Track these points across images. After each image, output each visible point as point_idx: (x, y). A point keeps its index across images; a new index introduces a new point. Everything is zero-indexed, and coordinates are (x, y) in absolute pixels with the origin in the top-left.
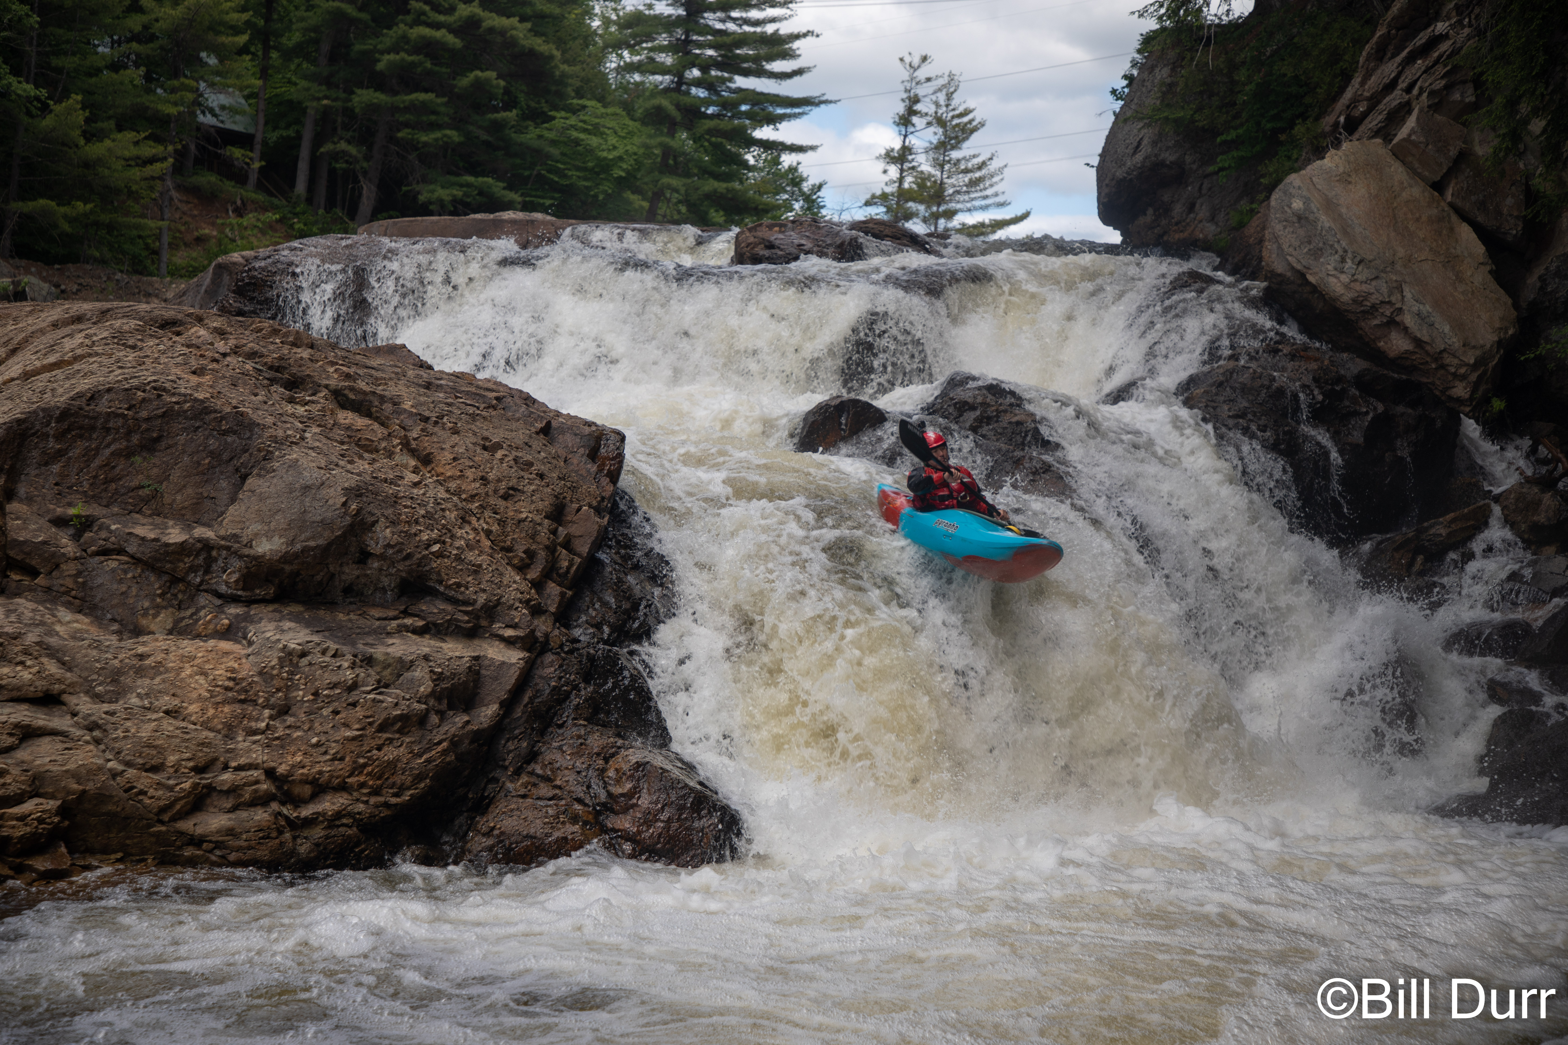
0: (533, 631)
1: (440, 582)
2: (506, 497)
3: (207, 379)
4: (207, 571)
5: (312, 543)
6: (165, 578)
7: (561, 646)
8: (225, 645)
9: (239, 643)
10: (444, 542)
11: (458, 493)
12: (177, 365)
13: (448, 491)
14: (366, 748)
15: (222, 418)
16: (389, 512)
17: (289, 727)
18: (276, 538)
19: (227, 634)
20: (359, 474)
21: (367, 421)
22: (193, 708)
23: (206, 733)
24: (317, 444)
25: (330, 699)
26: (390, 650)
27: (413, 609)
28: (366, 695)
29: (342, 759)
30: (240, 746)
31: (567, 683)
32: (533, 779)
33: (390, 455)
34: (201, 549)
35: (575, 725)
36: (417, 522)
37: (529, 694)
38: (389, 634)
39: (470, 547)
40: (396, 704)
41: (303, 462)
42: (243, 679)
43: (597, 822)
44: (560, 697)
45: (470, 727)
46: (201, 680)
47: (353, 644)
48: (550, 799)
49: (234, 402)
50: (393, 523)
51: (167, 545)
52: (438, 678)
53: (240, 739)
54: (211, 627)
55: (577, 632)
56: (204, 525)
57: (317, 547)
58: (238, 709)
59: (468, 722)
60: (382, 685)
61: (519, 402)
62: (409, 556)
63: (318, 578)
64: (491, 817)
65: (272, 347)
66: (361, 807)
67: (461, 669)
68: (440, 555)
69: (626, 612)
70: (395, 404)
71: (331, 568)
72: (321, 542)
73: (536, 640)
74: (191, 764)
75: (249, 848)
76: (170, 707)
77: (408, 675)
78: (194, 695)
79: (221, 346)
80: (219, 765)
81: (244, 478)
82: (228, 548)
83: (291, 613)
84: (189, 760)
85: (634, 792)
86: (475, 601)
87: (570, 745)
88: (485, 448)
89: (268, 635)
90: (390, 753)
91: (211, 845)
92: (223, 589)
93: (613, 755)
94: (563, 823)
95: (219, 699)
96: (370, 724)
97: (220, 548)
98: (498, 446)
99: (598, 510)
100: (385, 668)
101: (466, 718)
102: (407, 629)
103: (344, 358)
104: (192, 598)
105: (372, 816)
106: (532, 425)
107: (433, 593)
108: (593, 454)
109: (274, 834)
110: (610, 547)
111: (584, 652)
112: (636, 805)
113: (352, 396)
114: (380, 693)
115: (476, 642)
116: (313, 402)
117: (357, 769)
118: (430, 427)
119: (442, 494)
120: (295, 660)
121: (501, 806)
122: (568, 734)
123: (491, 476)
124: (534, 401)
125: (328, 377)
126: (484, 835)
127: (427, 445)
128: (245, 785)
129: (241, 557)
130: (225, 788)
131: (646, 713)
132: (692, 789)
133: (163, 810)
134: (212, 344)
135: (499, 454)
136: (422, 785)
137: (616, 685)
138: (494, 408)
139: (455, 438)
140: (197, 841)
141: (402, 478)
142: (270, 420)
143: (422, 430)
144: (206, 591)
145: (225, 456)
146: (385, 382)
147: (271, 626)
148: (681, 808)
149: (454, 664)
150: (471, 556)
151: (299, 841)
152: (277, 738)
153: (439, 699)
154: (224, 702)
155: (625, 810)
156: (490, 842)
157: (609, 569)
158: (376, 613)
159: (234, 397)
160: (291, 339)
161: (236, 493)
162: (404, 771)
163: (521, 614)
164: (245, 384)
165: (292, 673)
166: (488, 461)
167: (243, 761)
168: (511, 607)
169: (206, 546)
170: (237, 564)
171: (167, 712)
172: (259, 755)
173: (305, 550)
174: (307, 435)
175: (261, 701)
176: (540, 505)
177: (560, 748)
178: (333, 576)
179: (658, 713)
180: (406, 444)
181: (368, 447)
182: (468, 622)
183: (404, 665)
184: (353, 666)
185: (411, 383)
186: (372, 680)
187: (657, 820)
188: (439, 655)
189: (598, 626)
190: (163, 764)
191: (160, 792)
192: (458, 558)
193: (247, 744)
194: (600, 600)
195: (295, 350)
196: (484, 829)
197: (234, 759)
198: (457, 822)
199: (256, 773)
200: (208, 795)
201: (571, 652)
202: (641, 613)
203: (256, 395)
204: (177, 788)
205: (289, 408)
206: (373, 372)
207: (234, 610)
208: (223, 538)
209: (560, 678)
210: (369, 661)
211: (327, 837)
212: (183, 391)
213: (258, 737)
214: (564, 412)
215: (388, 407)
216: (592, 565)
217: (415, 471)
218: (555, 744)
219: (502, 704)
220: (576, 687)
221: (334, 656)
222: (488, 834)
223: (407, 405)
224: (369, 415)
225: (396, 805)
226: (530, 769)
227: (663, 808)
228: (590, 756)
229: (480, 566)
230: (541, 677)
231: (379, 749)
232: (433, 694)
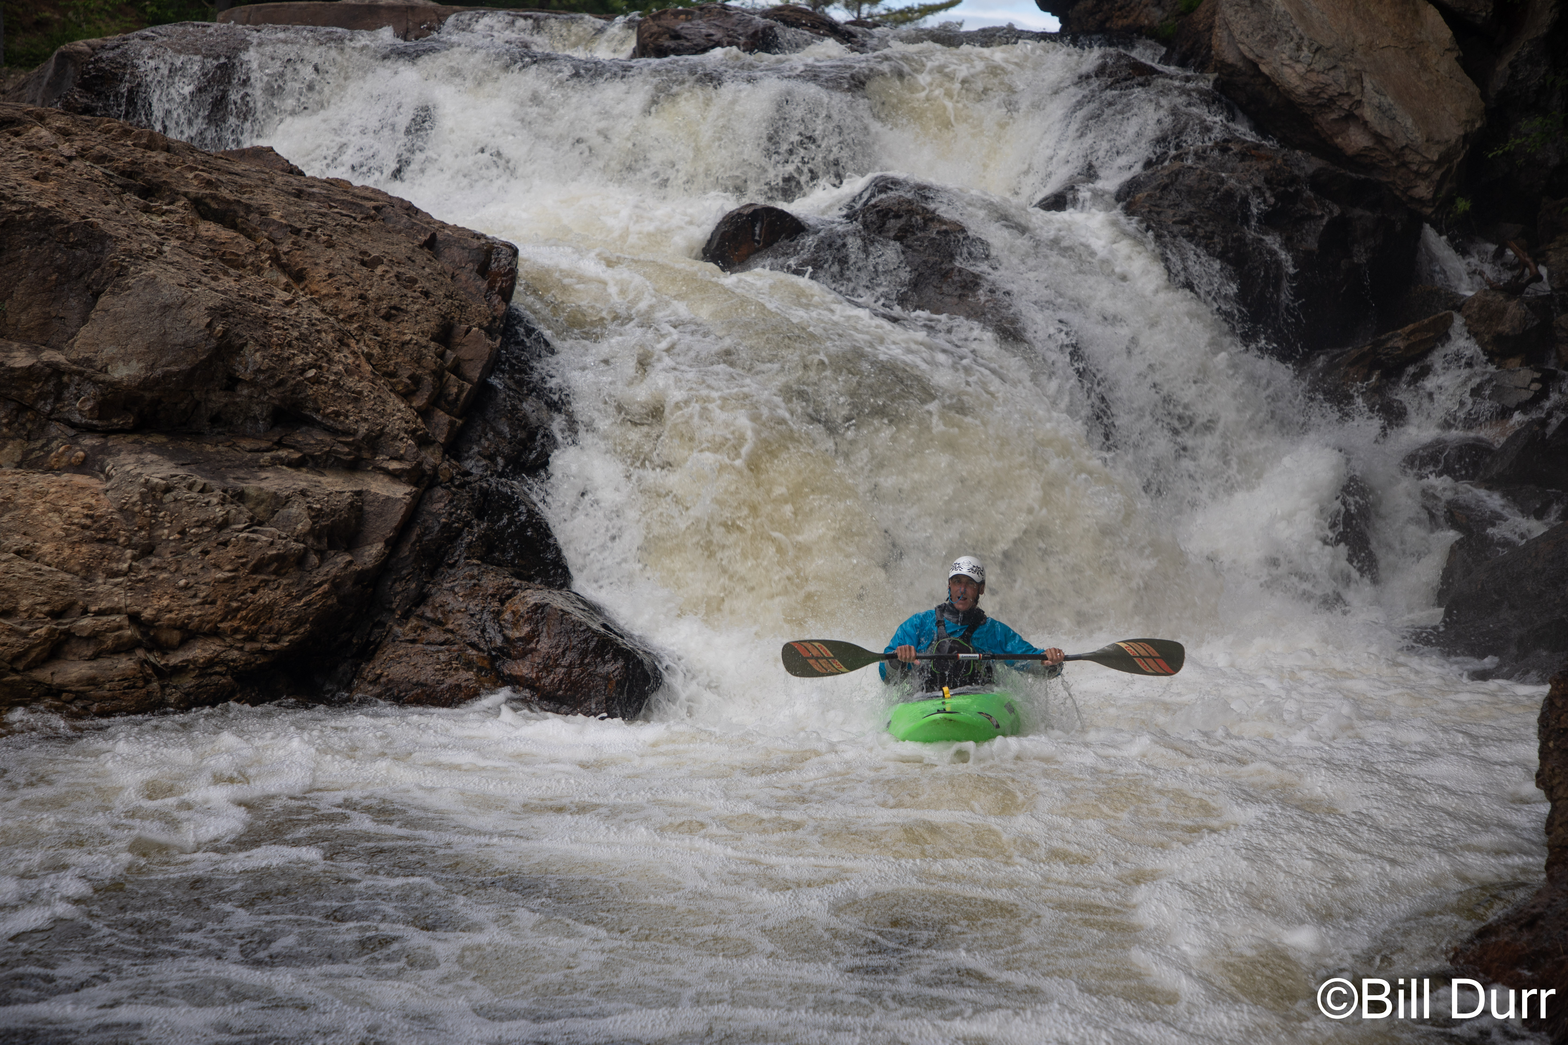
0: (420, 464)
1: (317, 411)
2: (387, 317)
3: (51, 185)
4: (59, 398)
5: (174, 368)
6: (12, 405)
7: (452, 480)
8: (80, 480)
9: (97, 477)
10: (320, 367)
11: (334, 312)
12: (17, 169)
13: (323, 311)
14: (239, 590)
15: (70, 229)
16: (259, 333)
17: (154, 568)
18: (134, 363)
19: (83, 467)
20: (224, 292)
21: (232, 233)
22: (47, 548)
23: (62, 575)
24: (177, 258)
25: (199, 539)
26: (263, 485)
27: (287, 440)
28: (238, 533)
29: (213, 603)
30: (100, 589)
31: (458, 520)
32: (424, 623)
33: (259, 271)
34: (51, 374)
35: (468, 564)
36: (290, 345)
37: (417, 531)
38: (262, 467)
39: (349, 372)
40: (272, 543)
41: (162, 278)
42: (102, 516)
43: (493, 668)
44: (451, 535)
45: (353, 568)
46: (55, 517)
47: (223, 478)
48: (441, 644)
49: (83, 211)
50: (264, 346)
51: (13, 370)
52: (316, 515)
53: (100, 581)
54: (65, 459)
55: (469, 464)
56: (53, 347)
57: (180, 372)
58: (97, 549)
59: (350, 563)
60: (255, 523)
61: (400, 212)
62: (281, 383)
63: (182, 406)
64: (377, 663)
65: (123, 150)
66: (235, 654)
67: (342, 505)
68: (316, 381)
69: (522, 442)
70: (262, 214)
71: (196, 395)
72: (184, 366)
73: (423, 473)
74: (46, 608)
75: (113, 698)
76: (21, 547)
77: (284, 512)
78: (48, 534)
79: (66, 149)
80: (78, 610)
81: (96, 296)
82: (80, 373)
83: (152, 445)
84: (44, 604)
85: (533, 636)
86: (356, 431)
87: (462, 586)
88: (363, 263)
89: (128, 468)
90: (265, 596)
91: (71, 696)
92: (77, 418)
93: (509, 597)
94: (456, 669)
95: (75, 538)
96: (244, 565)
97: (72, 373)
98: (378, 261)
99: (490, 332)
100: (258, 504)
101: (348, 558)
102: (282, 461)
103: (204, 163)
104: (42, 428)
105: (247, 663)
106: (415, 237)
107: (311, 422)
108: (483, 270)
109: (140, 684)
110: (503, 371)
111: (476, 485)
112: (534, 650)
113: (214, 206)
114: (254, 532)
115: (358, 476)
116: (171, 212)
117: (229, 613)
118: (302, 240)
119: (317, 314)
120: (159, 495)
121: (389, 652)
122: (460, 574)
123: (371, 294)
124: (417, 211)
125: (187, 184)
126: (370, 683)
127: (299, 259)
128: (106, 631)
129: (95, 383)
130: (85, 634)
131: (544, 551)
132: (595, 633)
133: (17, 658)
134: (55, 146)
135: (379, 270)
136: (302, 630)
137: (511, 522)
138: (373, 218)
139: (331, 253)
140: (55, 692)
141: (272, 296)
142: (123, 232)
143: (294, 243)
144: (58, 420)
145: (75, 272)
146: (251, 189)
147: (132, 458)
148: (584, 654)
149: (334, 500)
150: (350, 382)
151: (168, 691)
152: (141, 581)
153: (318, 538)
154: (81, 542)
155: (523, 655)
156: (377, 689)
157: (503, 396)
158: (247, 444)
159: (82, 204)
160: (144, 141)
161: (88, 312)
162: (281, 615)
163: (407, 445)
164: (94, 191)
165: (155, 510)
166: (366, 278)
167: (103, 605)
168: (395, 438)
169: (56, 370)
170: (90, 390)
171: (18, 553)
172: (121, 599)
173: (166, 375)
174: (165, 248)
175: (122, 540)
176: (426, 326)
177: (452, 589)
178: (198, 403)
179: (558, 551)
180: (275, 259)
181: (234, 262)
182: (348, 454)
183: (280, 501)
184: (223, 502)
185: (279, 191)
186: (244, 517)
187: (557, 666)
188: (318, 490)
189: (492, 458)
190: (15, 609)
191: (13, 639)
192: (336, 385)
193: (107, 587)
194: (493, 429)
195: (149, 153)
196: (371, 677)
197: (94, 603)
198: (341, 669)
199: (118, 618)
200: (66, 641)
201: (462, 486)
202: (538, 444)
203: (107, 203)
204: (32, 635)
205: (144, 219)
206: (237, 178)
207: (89, 441)
208: (75, 362)
209: (451, 514)
210: (240, 497)
211: (198, 686)
212: (24, 198)
213: (120, 579)
214: (451, 223)
215: (255, 217)
216: (484, 390)
217: (287, 288)
218: (446, 585)
219: (387, 543)
220: (468, 524)
221: (202, 491)
222: (375, 681)
223: (276, 215)
224: (234, 226)
225: (273, 651)
226: (419, 611)
227: (564, 653)
228: (485, 597)
229: (361, 393)
230: (430, 513)
231: (254, 591)
232: (312, 531)
